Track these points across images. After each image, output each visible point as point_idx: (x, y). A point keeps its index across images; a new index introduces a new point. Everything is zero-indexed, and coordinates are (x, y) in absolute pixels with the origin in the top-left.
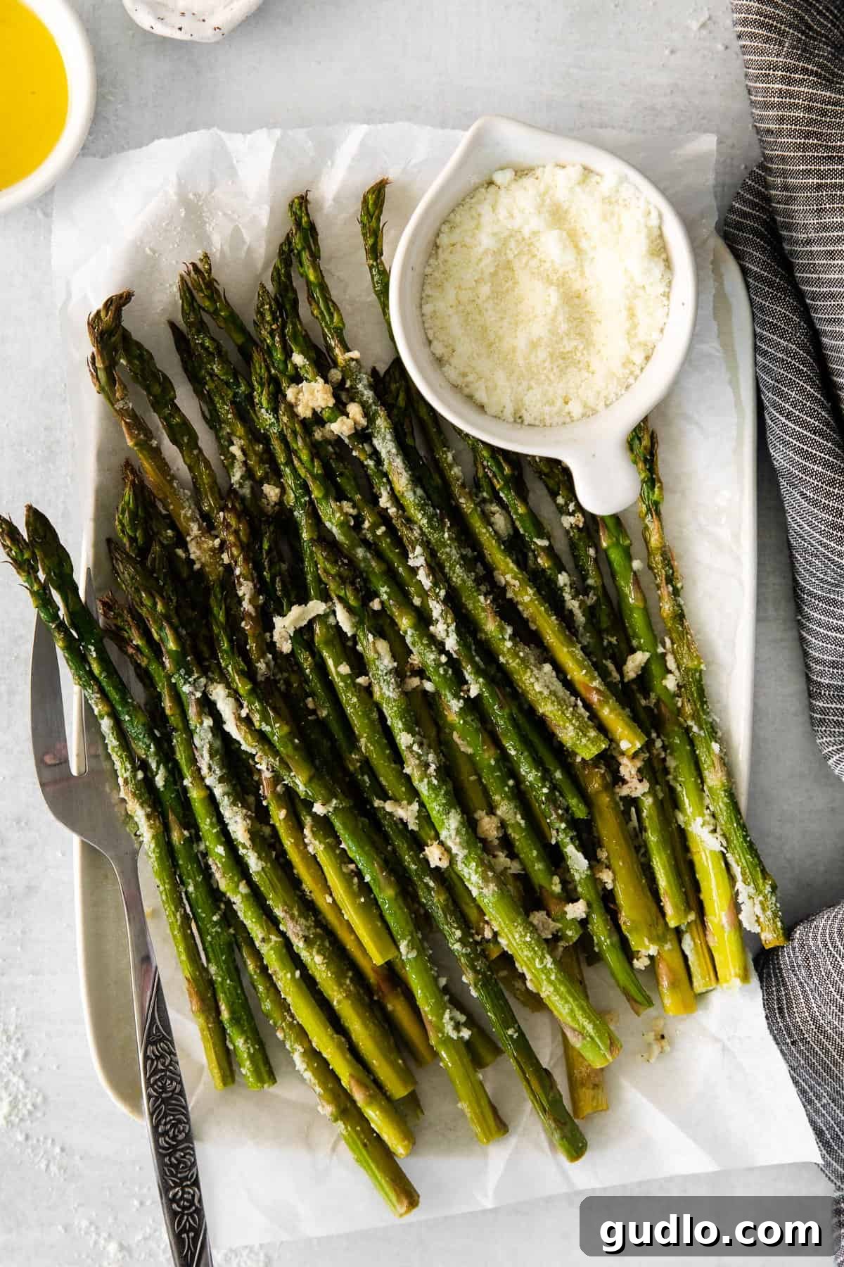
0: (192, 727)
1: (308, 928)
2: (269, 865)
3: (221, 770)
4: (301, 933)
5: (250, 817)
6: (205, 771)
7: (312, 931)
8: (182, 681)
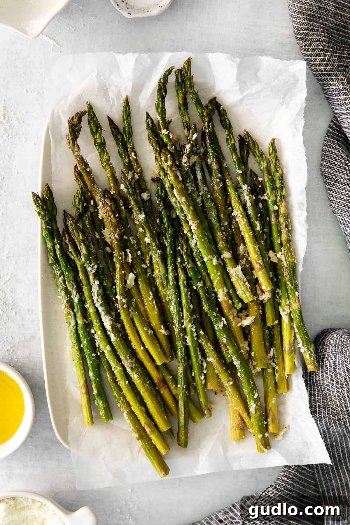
0: (91, 284)
1: (133, 363)
2: (118, 339)
3: (101, 301)
4: (129, 366)
5: (111, 320)
6: (95, 301)
7: (134, 365)
8: (88, 266)
